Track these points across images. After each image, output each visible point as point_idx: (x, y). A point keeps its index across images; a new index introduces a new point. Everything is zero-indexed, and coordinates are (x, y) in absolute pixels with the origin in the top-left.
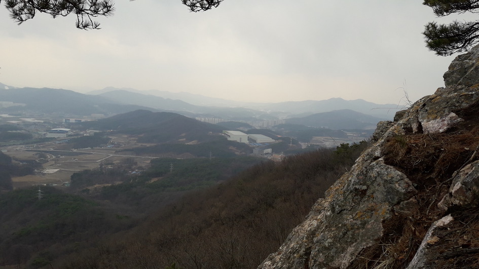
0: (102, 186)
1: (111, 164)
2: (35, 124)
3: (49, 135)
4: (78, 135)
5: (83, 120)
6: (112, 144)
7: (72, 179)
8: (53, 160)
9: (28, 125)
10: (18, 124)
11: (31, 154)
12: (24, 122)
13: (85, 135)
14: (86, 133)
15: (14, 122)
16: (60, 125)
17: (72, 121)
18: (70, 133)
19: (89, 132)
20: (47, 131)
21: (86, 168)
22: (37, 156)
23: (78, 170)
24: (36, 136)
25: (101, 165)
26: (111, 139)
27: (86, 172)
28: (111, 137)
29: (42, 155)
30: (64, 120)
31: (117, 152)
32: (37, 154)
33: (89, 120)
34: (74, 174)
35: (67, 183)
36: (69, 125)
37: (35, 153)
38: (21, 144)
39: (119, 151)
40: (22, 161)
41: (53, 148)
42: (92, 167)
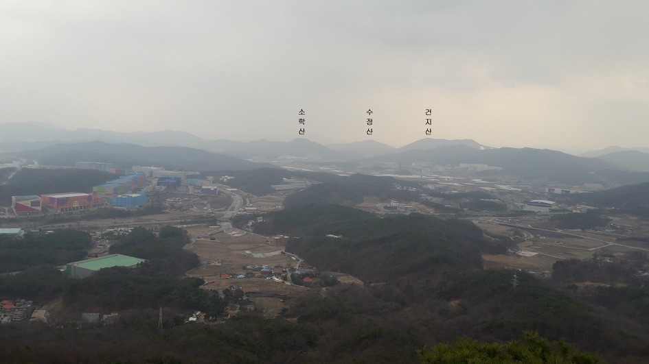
0: (597, 285)
1: (611, 256)
2: (511, 192)
3: (527, 208)
4: (564, 210)
5: (572, 192)
6: (613, 227)
7: (553, 268)
8: (531, 240)
9: (503, 193)
10: (492, 192)
11: (504, 229)
12: (499, 189)
13: (574, 211)
14: (576, 209)
15: (487, 189)
16: (541, 196)
17: (558, 191)
18: (554, 208)
19: (581, 208)
20: (525, 202)
21: (573, 257)
22: (512, 232)
23: (562, 257)
24: (512, 207)
25: (595, 256)
26: (611, 220)
27: (574, 261)
28: (611, 218)
29: (517, 231)
30: (547, 190)
31: (619, 240)
32: (511, 230)
33: (581, 192)
34: (557, 262)
35: (548, 274)
36: (553, 197)
37: (509, 228)
38: (494, 216)
39: (624, 240)
40: (495, 237)
41: (532, 224)
42: (582, 256)
